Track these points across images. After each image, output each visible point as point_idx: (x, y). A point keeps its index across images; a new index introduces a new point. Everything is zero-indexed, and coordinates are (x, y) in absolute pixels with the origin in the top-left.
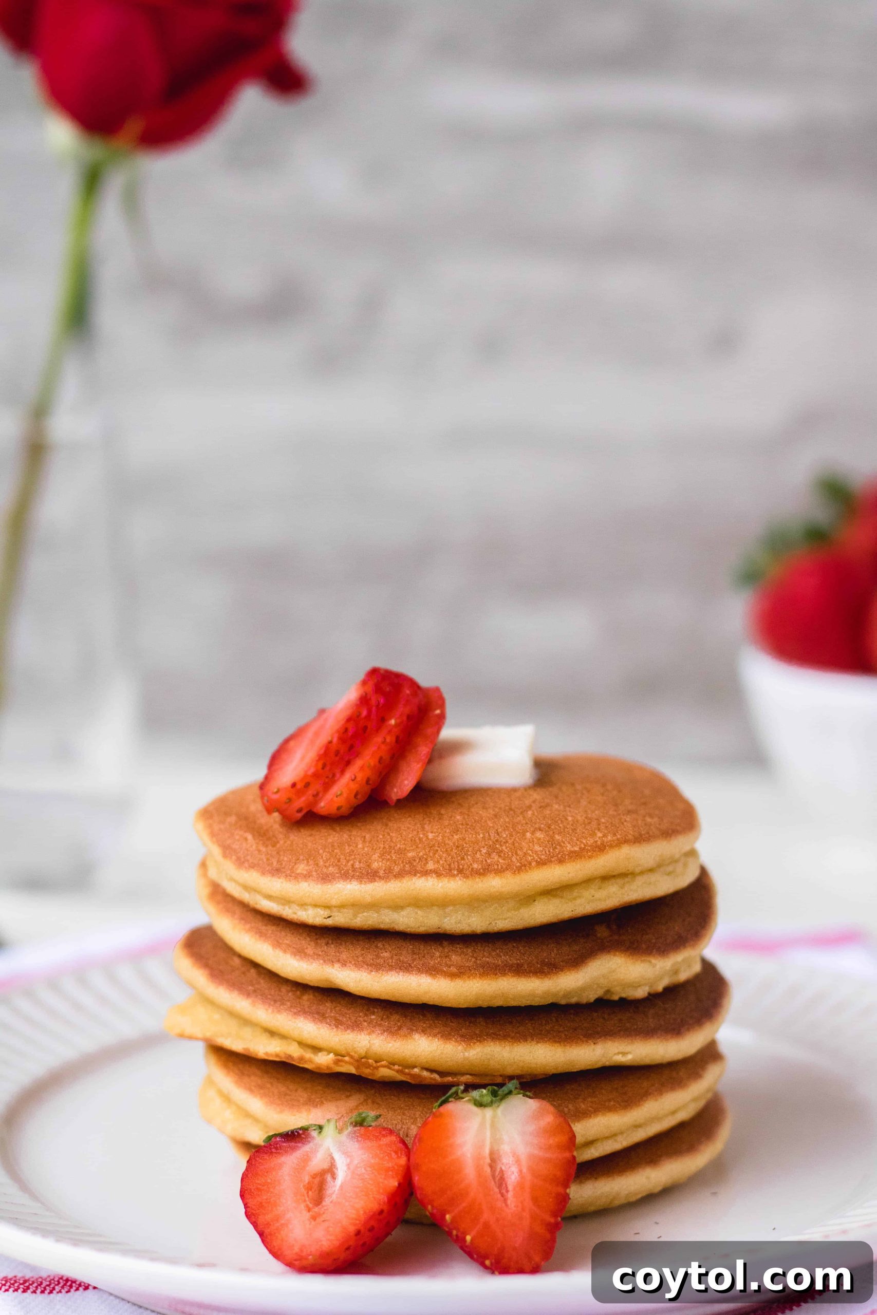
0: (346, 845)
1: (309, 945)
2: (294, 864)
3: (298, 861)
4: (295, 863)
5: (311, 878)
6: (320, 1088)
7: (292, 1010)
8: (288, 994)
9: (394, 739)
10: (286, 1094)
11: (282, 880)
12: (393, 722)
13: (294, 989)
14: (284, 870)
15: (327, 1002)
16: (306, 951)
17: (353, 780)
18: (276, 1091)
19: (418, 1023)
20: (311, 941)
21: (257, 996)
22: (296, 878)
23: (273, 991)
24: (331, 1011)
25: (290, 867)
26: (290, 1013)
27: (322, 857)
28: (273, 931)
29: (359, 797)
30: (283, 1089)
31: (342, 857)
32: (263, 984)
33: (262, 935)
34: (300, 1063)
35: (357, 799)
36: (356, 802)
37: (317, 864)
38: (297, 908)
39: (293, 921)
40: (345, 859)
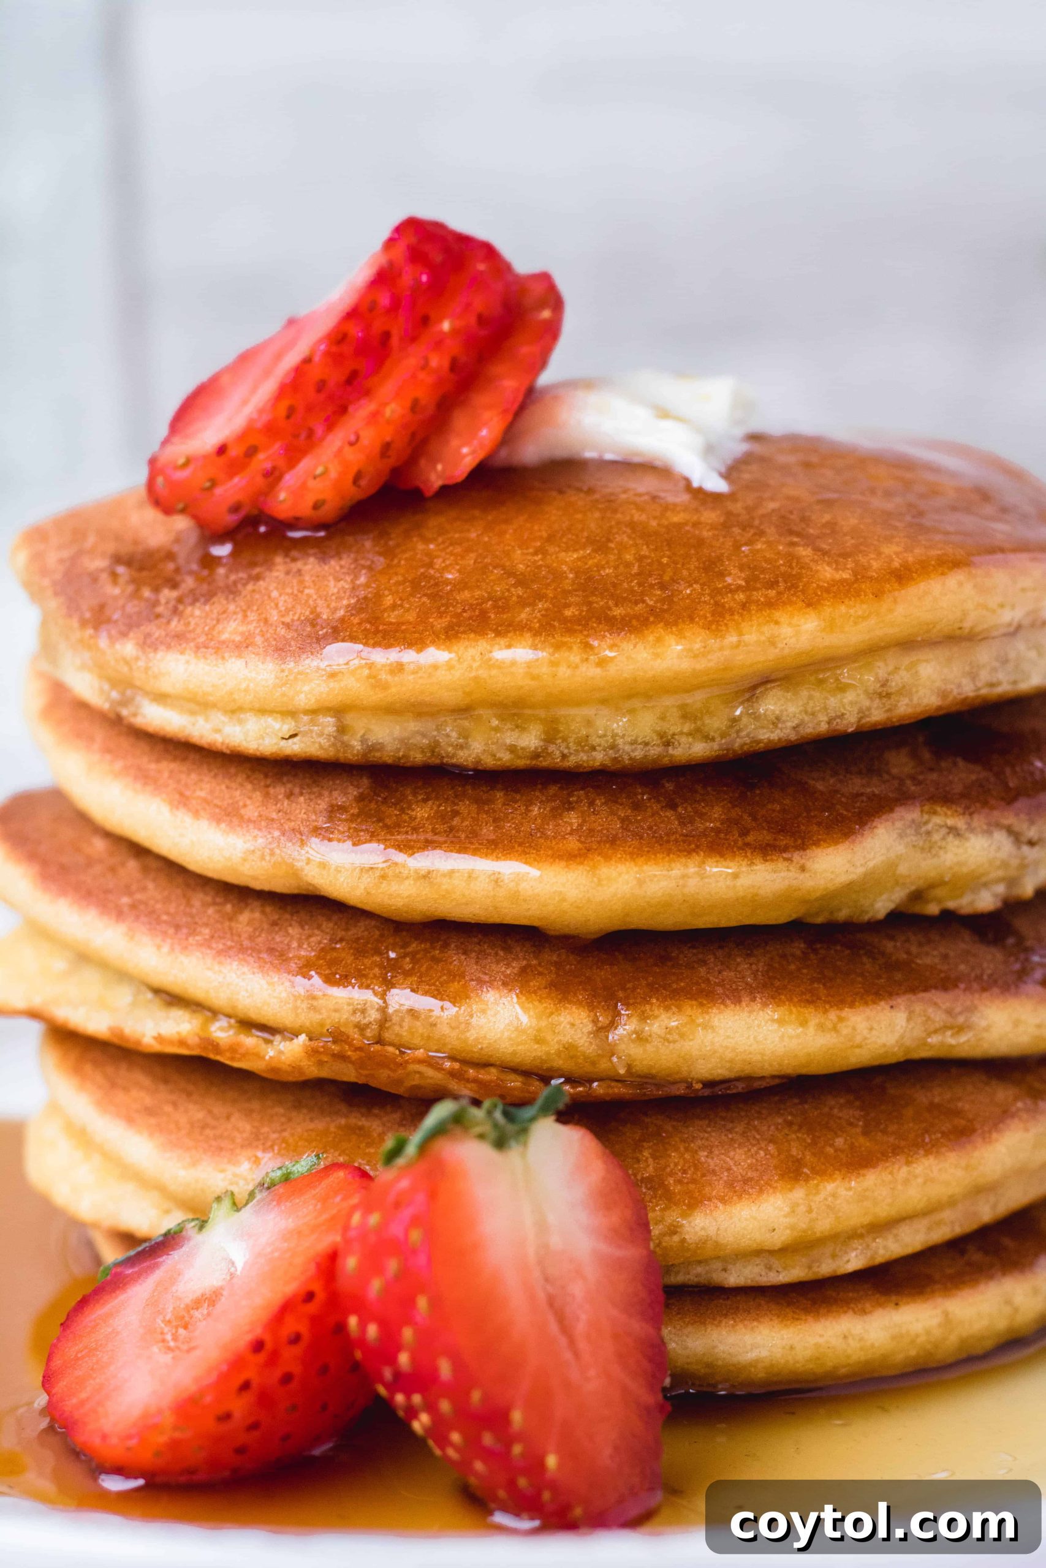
0: (331, 578)
1: (250, 798)
2: (215, 622)
3: (224, 616)
4: (218, 621)
5: (250, 648)
6: (281, 1110)
7: (214, 945)
8: (205, 912)
9: (446, 363)
10: (204, 1126)
11: (189, 656)
12: (446, 326)
13: (218, 900)
14: (192, 635)
15: (291, 925)
16: (243, 811)
17: (351, 444)
18: (183, 1120)
19: (494, 966)
20: (254, 790)
21: (137, 918)
22: (217, 650)
23: (174, 905)
24: (300, 946)
25: (207, 628)
26: (209, 951)
27: (277, 605)
28: (171, 772)
29: (363, 483)
30: (199, 1115)
31: (320, 602)
32: (153, 891)
33: (145, 779)
34: (232, 1059)
35: (359, 487)
36: (356, 494)
37: (266, 621)
38: (223, 718)
39: (214, 748)
40: (328, 606)
